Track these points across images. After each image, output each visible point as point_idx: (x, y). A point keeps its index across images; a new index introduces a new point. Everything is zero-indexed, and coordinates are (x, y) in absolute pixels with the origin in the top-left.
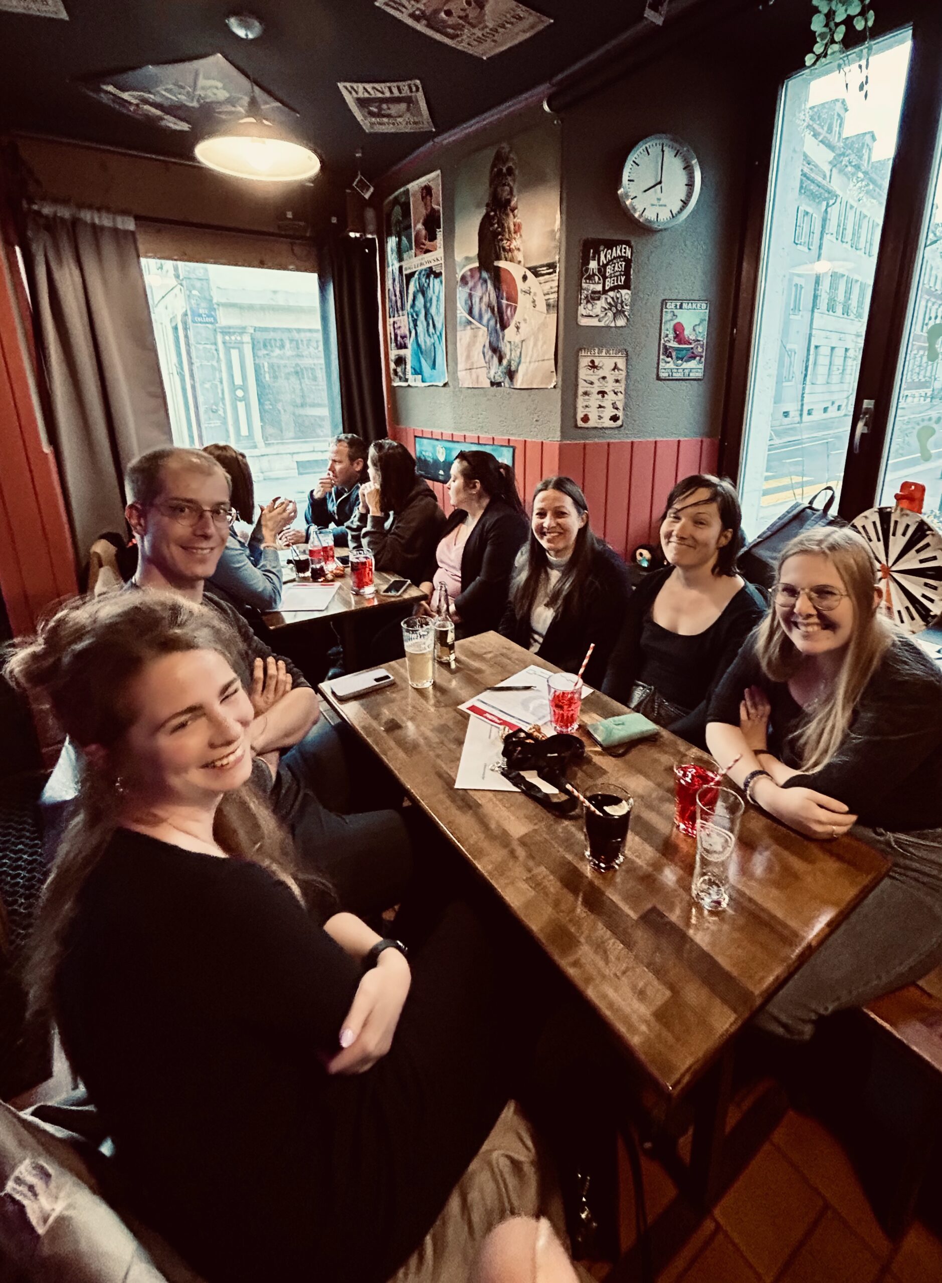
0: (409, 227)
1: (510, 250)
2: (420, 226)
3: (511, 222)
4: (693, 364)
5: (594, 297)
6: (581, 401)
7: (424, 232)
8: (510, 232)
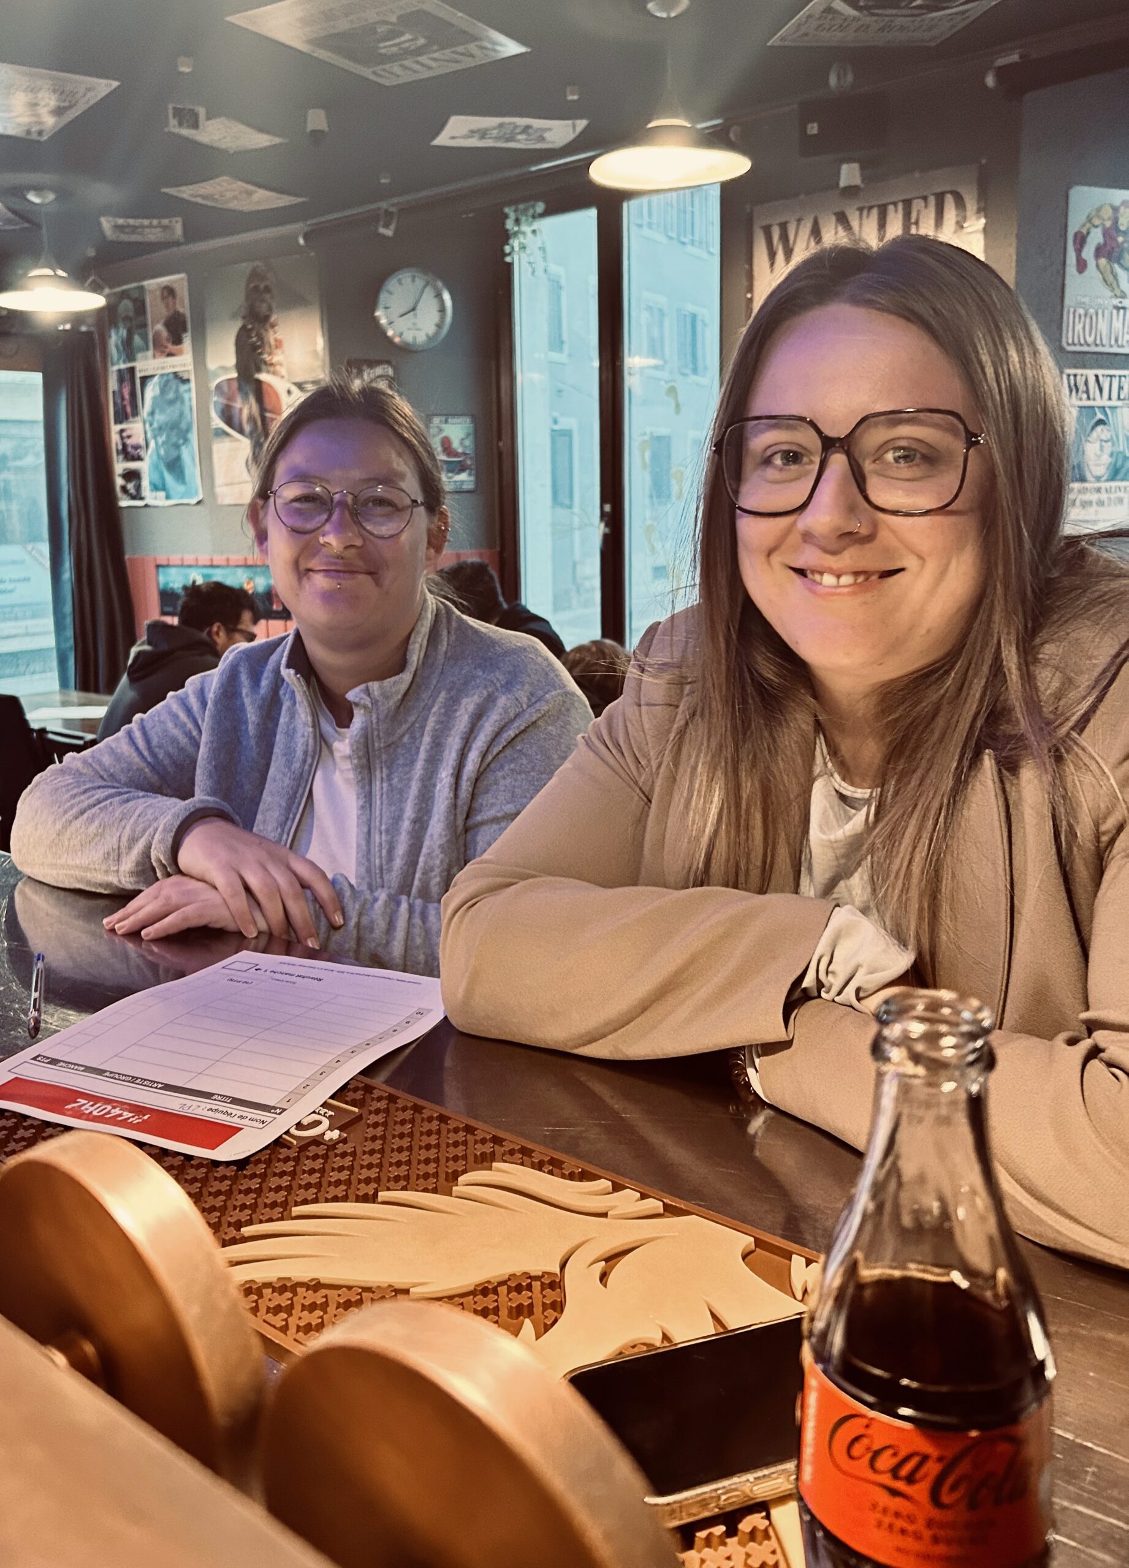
0: (144, 325)
1: (272, 364)
2: (160, 327)
3: (271, 337)
4: (463, 476)
7: (165, 333)
8: (270, 346)
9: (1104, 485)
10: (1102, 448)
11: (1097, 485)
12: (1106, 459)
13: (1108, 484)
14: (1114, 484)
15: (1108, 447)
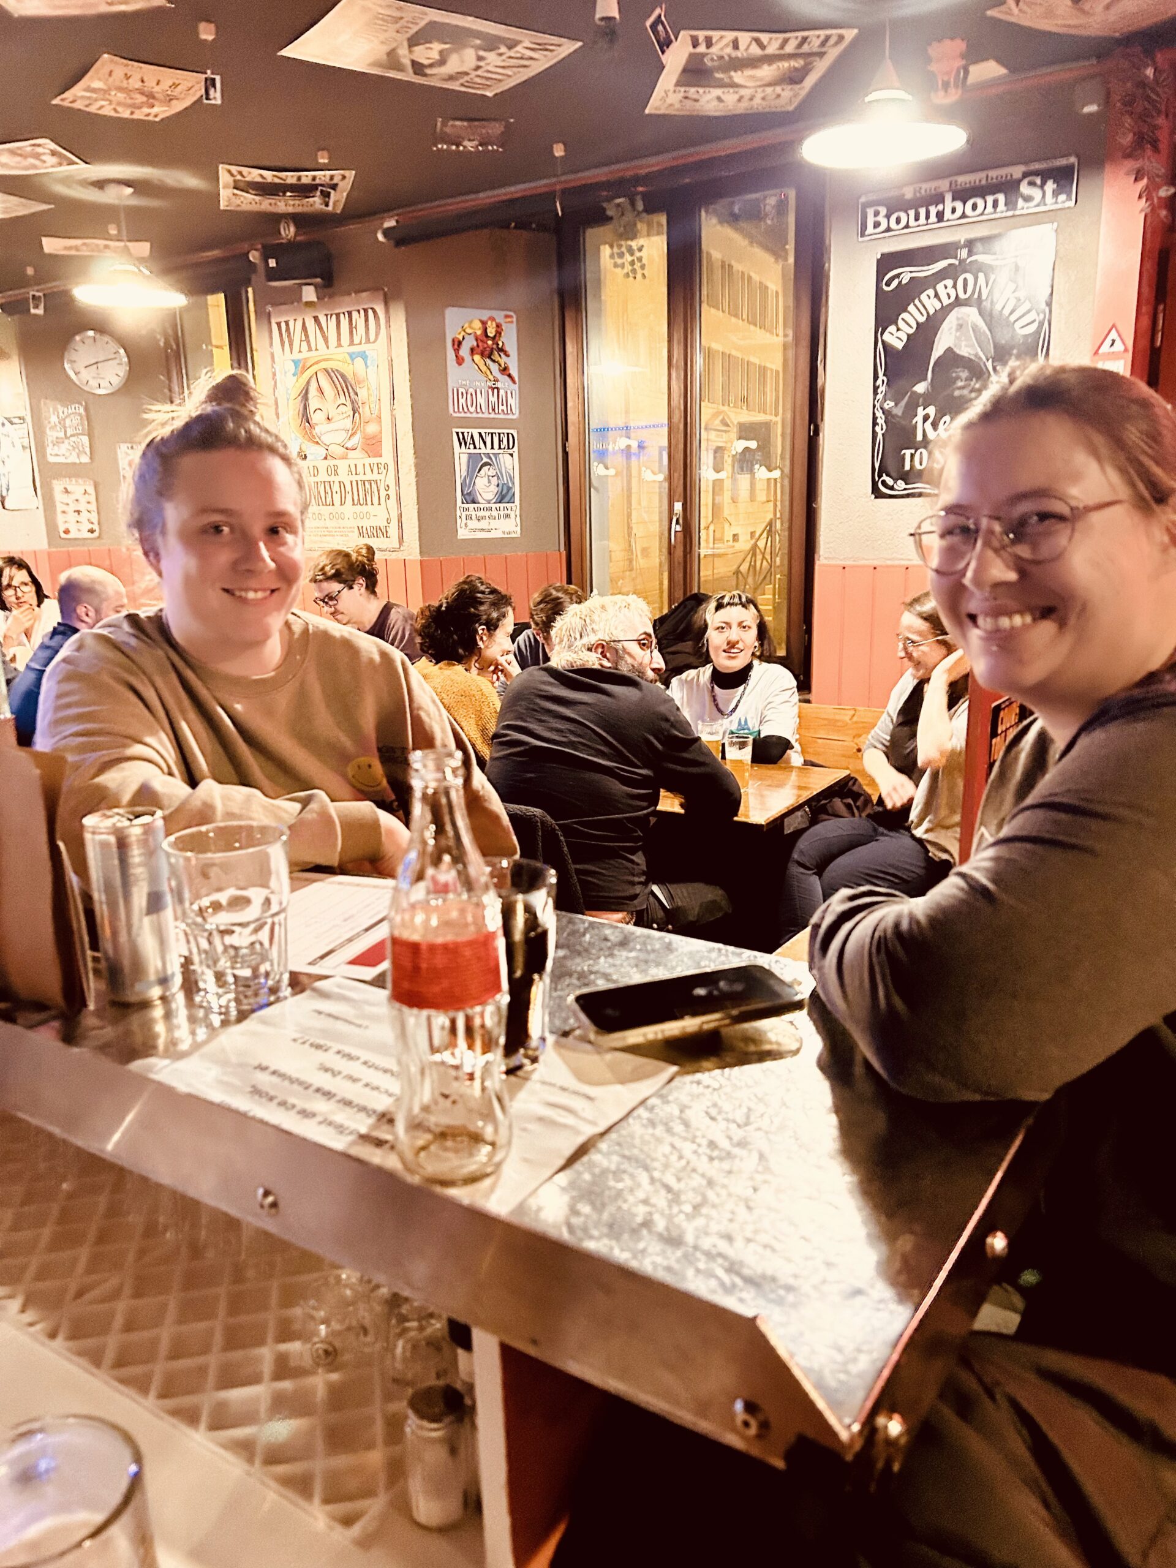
5: (58, 442)
6: (60, 519)
9: (493, 506)
10: (489, 482)
11: (488, 505)
12: (494, 489)
13: (498, 505)
14: (502, 505)
15: (494, 481)
